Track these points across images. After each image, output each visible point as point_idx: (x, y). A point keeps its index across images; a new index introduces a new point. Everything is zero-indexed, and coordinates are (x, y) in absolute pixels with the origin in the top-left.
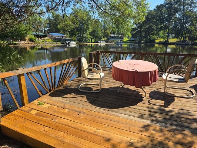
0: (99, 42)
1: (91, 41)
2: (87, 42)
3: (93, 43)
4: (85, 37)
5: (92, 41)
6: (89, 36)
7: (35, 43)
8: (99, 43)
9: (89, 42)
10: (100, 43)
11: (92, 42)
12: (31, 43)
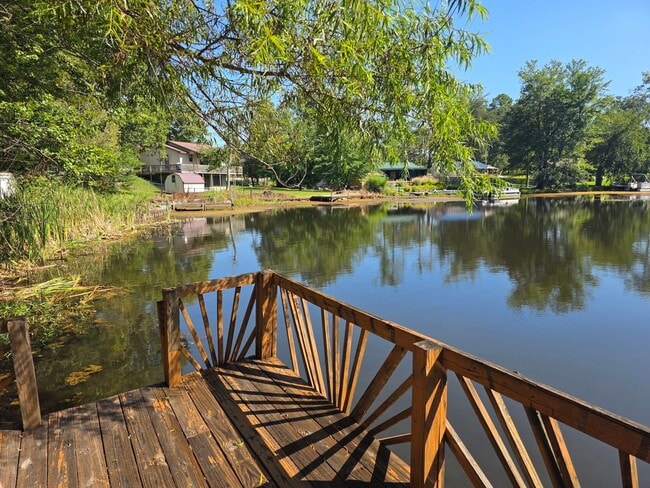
0: (634, 186)
1: (594, 183)
2: (573, 188)
3: (606, 189)
4: (564, 170)
5: (599, 180)
6: (581, 164)
7: (381, 195)
8: (631, 190)
9: (583, 188)
10: (636, 190)
11: (598, 187)
12: (370, 194)
